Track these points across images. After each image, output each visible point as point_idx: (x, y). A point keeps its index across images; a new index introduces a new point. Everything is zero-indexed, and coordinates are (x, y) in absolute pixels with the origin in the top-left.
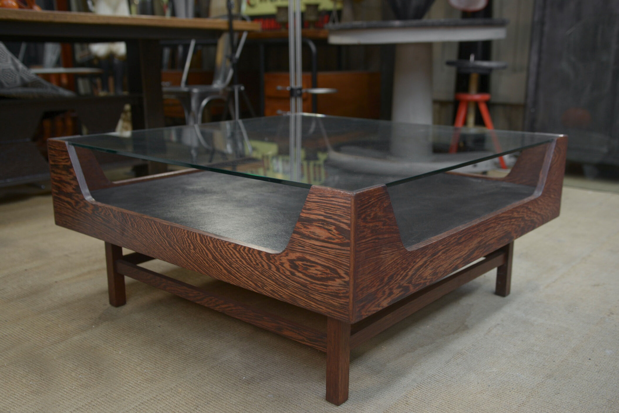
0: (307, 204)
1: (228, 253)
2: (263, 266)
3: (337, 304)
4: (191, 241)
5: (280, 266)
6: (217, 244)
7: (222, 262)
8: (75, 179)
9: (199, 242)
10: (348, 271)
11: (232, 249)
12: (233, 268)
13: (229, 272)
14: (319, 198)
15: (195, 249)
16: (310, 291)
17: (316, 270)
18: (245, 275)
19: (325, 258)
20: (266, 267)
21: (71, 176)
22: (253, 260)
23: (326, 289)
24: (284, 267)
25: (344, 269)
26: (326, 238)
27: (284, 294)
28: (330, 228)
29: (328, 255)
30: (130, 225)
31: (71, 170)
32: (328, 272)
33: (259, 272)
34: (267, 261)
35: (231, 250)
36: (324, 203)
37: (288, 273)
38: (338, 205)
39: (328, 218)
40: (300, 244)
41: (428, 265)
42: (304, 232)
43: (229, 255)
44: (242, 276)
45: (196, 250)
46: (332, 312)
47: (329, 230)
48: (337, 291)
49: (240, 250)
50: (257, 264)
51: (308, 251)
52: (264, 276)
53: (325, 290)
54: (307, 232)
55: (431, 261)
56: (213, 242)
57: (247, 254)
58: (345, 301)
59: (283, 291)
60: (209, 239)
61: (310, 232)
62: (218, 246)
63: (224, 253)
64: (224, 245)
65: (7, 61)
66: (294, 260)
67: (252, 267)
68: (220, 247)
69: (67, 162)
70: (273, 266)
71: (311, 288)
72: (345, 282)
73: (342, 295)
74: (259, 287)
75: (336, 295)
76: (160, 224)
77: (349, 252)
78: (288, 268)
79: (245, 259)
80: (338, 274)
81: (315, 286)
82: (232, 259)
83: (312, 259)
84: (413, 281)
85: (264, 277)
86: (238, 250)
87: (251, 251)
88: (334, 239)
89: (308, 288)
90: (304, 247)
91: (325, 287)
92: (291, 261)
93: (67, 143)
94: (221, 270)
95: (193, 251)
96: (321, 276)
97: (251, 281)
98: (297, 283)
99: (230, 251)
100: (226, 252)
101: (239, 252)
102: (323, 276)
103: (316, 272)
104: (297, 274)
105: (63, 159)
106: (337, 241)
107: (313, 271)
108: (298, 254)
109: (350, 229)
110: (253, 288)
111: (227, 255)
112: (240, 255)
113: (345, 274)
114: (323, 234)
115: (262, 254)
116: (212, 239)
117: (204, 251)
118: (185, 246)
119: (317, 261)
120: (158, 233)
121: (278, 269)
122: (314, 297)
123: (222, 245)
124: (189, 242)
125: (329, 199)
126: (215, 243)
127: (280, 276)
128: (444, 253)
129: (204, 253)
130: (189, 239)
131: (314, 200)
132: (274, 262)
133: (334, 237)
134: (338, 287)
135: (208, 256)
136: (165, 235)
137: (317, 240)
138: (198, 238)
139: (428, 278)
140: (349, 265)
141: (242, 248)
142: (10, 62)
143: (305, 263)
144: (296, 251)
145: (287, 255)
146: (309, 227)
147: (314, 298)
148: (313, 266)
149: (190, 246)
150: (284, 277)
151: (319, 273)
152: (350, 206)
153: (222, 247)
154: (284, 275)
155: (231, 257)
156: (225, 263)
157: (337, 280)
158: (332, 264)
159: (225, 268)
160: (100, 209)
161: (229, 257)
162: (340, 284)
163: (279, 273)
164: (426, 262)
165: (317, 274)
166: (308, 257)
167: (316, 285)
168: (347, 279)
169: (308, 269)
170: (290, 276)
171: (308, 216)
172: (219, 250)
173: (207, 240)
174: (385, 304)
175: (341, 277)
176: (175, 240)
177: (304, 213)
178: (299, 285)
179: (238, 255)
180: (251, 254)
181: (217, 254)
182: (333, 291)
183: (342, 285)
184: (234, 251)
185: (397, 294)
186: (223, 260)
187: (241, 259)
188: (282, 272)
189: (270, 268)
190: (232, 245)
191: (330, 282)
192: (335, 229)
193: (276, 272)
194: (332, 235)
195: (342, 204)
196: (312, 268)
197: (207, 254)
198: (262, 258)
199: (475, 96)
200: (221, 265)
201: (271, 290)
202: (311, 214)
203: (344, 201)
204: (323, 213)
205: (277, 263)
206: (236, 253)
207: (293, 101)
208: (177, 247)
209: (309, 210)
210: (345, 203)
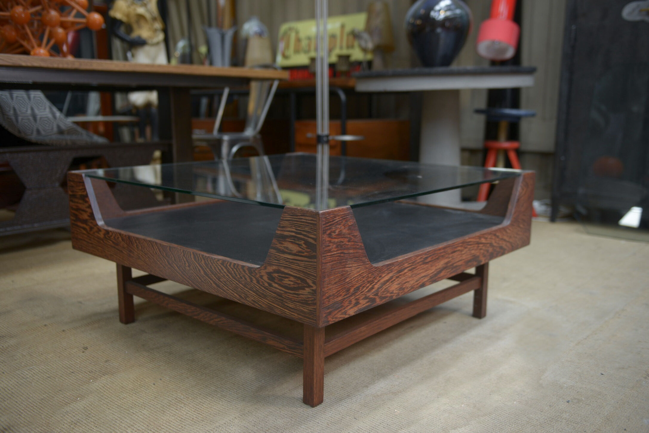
0: (282, 223)
1: (217, 269)
2: (246, 279)
3: (306, 310)
4: (186, 259)
5: (259, 278)
7: (212, 277)
8: (90, 207)
9: (193, 259)
10: (315, 281)
11: (221, 265)
12: (221, 282)
13: (218, 286)
14: (291, 217)
15: (189, 265)
16: (285, 300)
17: (290, 281)
18: (231, 288)
19: (297, 270)
20: (248, 280)
21: (87, 205)
22: (237, 274)
23: (297, 297)
24: (263, 279)
25: (312, 279)
26: (297, 252)
27: (263, 304)
28: (300, 243)
29: (298, 267)
30: (136, 247)
31: (87, 199)
32: (299, 282)
33: (242, 284)
34: (249, 275)
36: (295, 220)
37: (266, 285)
38: (306, 223)
39: (299, 234)
40: (276, 259)
41: (395, 280)
42: (279, 247)
43: (218, 270)
44: (228, 289)
45: (190, 267)
46: (303, 318)
47: (299, 245)
48: (306, 299)
49: (226, 266)
50: (241, 277)
51: (282, 264)
53: (297, 299)
54: (281, 247)
55: (397, 277)
56: (204, 259)
57: (233, 269)
58: (313, 307)
59: (263, 301)
60: (201, 256)
61: (284, 247)
62: (208, 263)
63: (213, 268)
64: (214, 262)
65: (45, 109)
66: (271, 273)
67: (237, 281)
68: (210, 263)
69: (84, 192)
70: (254, 279)
71: (285, 296)
72: (313, 290)
73: (310, 302)
74: (243, 299)
75: (305, 302)
76: (160, 244)
77: (315, 263)
78: (266, 279)
79: (231, 274)
80: (308, 283)
81: (289, 295)
82: (220, 274)
83: (286, 271)
84: (379, 294)
85: (246, 289)
86: (225, 265)
87: (236, 266)
88: (303, 253)
89: (283, 297)
90: (279, 261)
91: (297, 296)
92: (269, 274)
93: (83, 175)
94: (211, 284)
95: (188, 268)
96: (293, 286)
97: (237, 293)
99: (219, 267)
100: (215, 268)
101: (226, 268)
102: (295, 286)
103: (290, 282)
104: (274, 284)
105: (80, 190)
106: (306, 254)
107: (286, 281)
108: (274, 267)
109: (316, 243)
110: (238, 299)
111: (216, 270)
112: (227, 270)
113: (313, 283)
114: (295, 248)
115: (245, 269)
116: (204, 257)
117: (197, 267)
118: (181, 263)
119: (290, 273)
120: (159, 253)
121: (258, 282)
122: (288, 305)
123: (212, 261)
124: (185, 260)
125: (299, 217)
126: (206, 260)
127: (260, 287)
128: (410, 270)
129: (197, 269)
130: (185, 257)
131: (287, 218)
132: (255, 275)
133: (304, 251)
134: (307, 295)
135: (200, 272)
136: (165, 255)
137: (290, 254)
138: (192, 256)
139: (395, 292)
140: (316, 275)
141: (229, 264)
142: (48, 110)
143: (280, 274)
144: (273, 264)
145: (265, 268)
146: (283, 242)
147: (288, 306)
148: (287, 278)
149: (185, 263)
150: (263, 288)
151: (292, 283)
152: (315, 222)
153: (212, 263)
154: (263, 287)
155: (220, 272)
156: (215, 278)
157: (306, 289)
158: (302, 275)
159: (214, 282)
160: (110, 234)
161: (218, 272)
162: (309, 293)
163: (259, 285)
164: (392, 278)
165: (290, 285)
166: (283, 269)
167: (289, 294)
168: (314, 288)
169: (282, 280)
170: (268, 287)
171: (282, 233)
172: (209, 266)
174: (352, 312)
175: (310, 286)
176: (173, 259)
177: (278, 230)
178: (275, 295)
179: (225, 270)
180: (236, 269)
181: (208, 270)
182: (303, 299)
183: (310, 293)
184: (222, 266)
185: (364, 304)
186: (213, 275)
187: (227, 273)
188: (261, 283)
189: (251, 281)
190: (220, 262)
191: (301, 291)
192: (304, 244)
193: (257, 284)
194: (302, 249)
195: (310, 222)
196: (286, 279)
197: (199, 270)
198: (244, 271)
199: (505, 144)
200: (211, 279)
201: (253, 300)
202: (284, 231)
203: (311, 218)
204: (294, 230)
205: (257, 275)
206: (224, 268)
207: (320, 147)
208: (175, 266)
209: (283, 227)
210: (312, 220)
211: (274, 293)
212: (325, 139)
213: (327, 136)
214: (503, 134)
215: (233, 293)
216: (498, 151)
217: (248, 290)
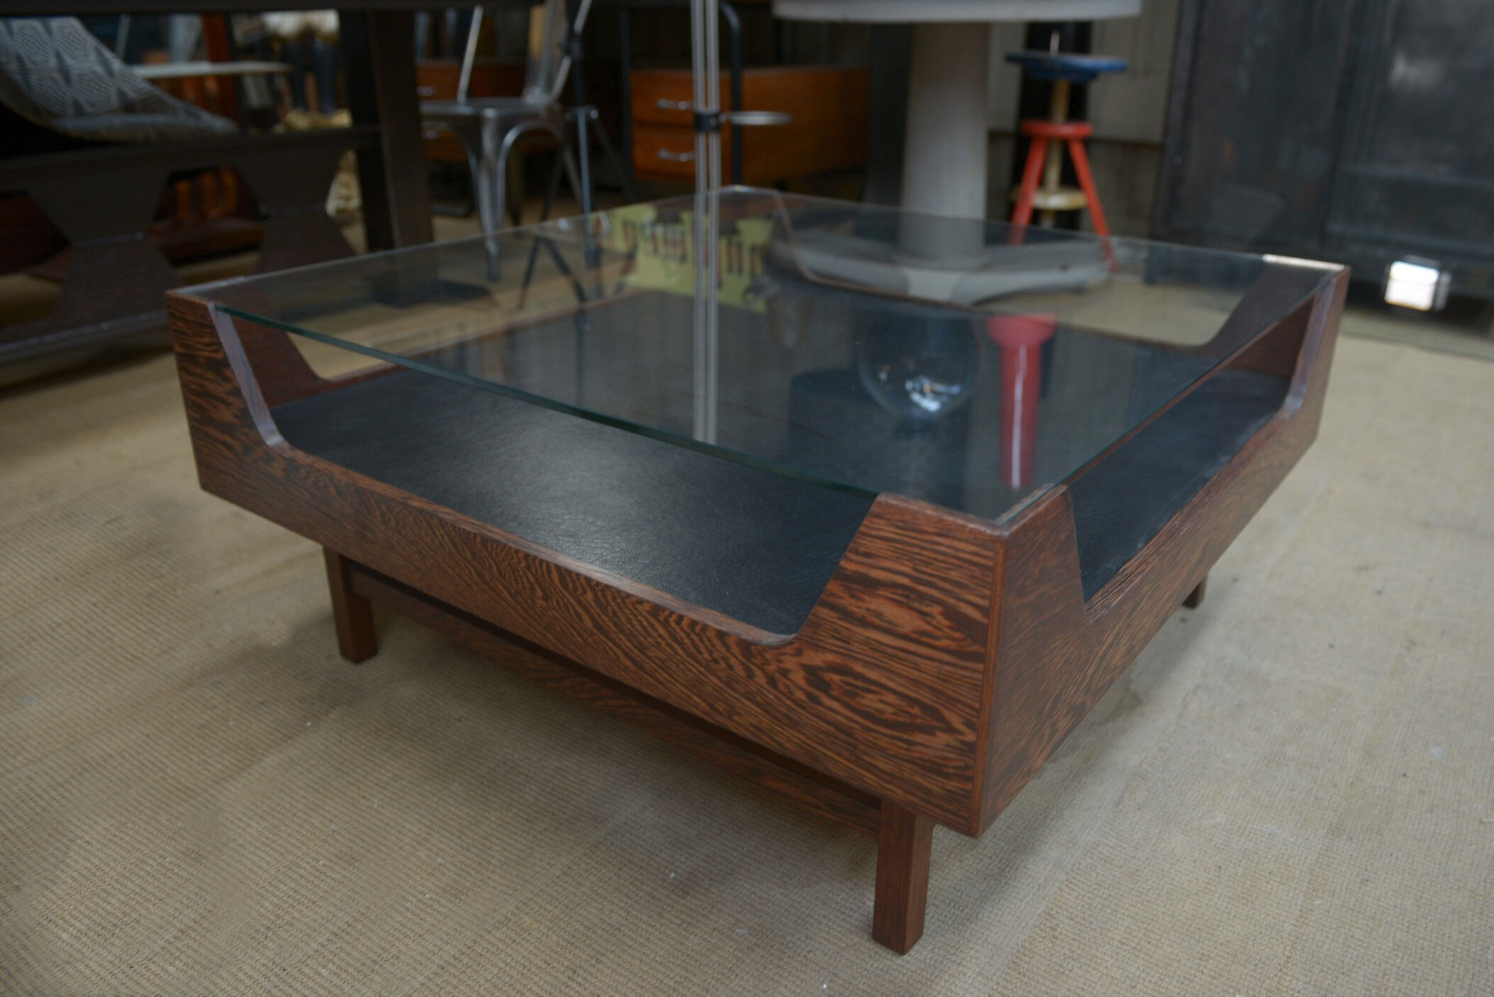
0: (862, 541)
1: (634, 621)
2: (730, 667)
4: (537, 580)
5: (778, 676)
6: (604, 595)
7: (620, 639)
8: (237, 392)
9: (557, 583)
10: (975, 720)
11: (647, 616)
12: (650, 658)
13: (640, 667)
14: (898, 531)
15: (546, 598)
16: (862, 747)
17: (881, 701)
18: (680, 679)
19: (910, 679)
20: (739, 670)
21: (228, 387)
22: (703, 650)
23: (907, 750)
24: (790, 680)
25: (963, 714)
26: (913, 632)
27: (789, 741)
28: (927, 609)
29: (917, 673)
30: (379, 519)
31: (227, 372)
32: (917, 711)
33: (719, 678)
34: (741, 658)
35: (643, 616)
36: (914, 545)
37: (800, 695)
39: (922, 584)
40: (835, 634)
42: (849, 607)
43: (639, 628)
44: (672, 681)
45: (550, 601)
46: (923, 804)
47: (923, 614)
48: (938, 760)
49: (666, 620)
50: (715, 661)
51: (859, 653)
52: (734, 690)
53: (903, 752)
54: (859, 607)
56: (593, 591)
57: (688, 635)
58: (959, 785)
59: (786, 734)
60: (582, 581)
61: (868, 609)
62: (608, 602)
63: (623, 619)
64: (624, 603)
65: (86, 56)
66: (819, 668)
67: (701, 665)
68: (613, 604)
69: (216, 351)
70: (758, 673)
71: (865, 739)
72: (963, 742)
73: (952, 771)
74: (720, 713)
75: (935, 768)
76: (454, 527)
77: (980, 676)
78: (802, 682)
79: (681, 644)
80: (941, 718)
81: (876, 738)
82: (645, 639)
83: (872, 674)
85: (732, 693)
86: (661, 618)
87: (697, 629)
88: (937, 638)
89: (856, 739)
90: (848, 643)
91: (905, 746)
92: (812, 673)
93: (211, 306)
94: (618, 657)
95: (540, 602)
96: (894, 717)
97: (699, 697)
98: (824, 721)
99: (640, 618)
100: (629, 620)
101: (665, 624)
102: (901, 719)
103: (881, 706)
104: (826, 700)
105: (205, 344)
106: (945, 642)
107: (870, 701)
108: (830, 657)
109: (986, 621)
110: (703, 713)
111: (632, 625)
112: (668, 632)
113: (964, 724)
114: (907, 621)
115: (731, 641)
116: (592, 584)
117: (570, 607)
118: (520, 586)
119: (884, 681)
120: (450, 546)
121: (772, 682)
122: (874, 762)
123: (619, 600)
124: (532, 579)
125: (928, 537)
126: (599, 594)
127: (776, 697)
129: (572, 611)
130: (532, 573)
131: (882, 534)
132: (763, 664)
133: (938, 633)
134: (942, 750)
135: (581, 621)
136: (469, 556)
137: (887, 632)
138: (555, 575)
140: (977, 705)
141: (674, 617)
143: (850, 680)
144: (825, 648)
145: (798, 653)
146: (866, 597)
147: (871, 764)
148: (874, 692)
149: (532, 589)
150: (788, 702)
151: (890, 710)
152: (990, 564)
153: (618, 605)
154: (789, 698)
155: (644, 633)
156: (628, 644)
157: (941, 734)
158: (928, 695)
159: (626, 654)
160: (304, 470)
161: (637, 631)
162: (947, 746)
163: (774, 692)
165: (882, 712)
166: (858, 668)
167: (878, 736)
168: (970, 737)
169: (854, 695)
170: (805, 702)
171: (862, 570)
172: (610, 611)
173: (578, 584)
175: (950, 730)
176: (495, 569)
177: (851, 560)
178: (831, 729)
179: (662, 631)
180: (698, 635)
181: (606, 619)
182: (927, 758)
183: (953, 747)
184: (652, 620)
186: (621, 636)
187: (670, 641)
188: (782, 688)
189: (750, 675)
190: (647, 607)
191: (921, 735)
192: (942, 614)
193: (766, 686)
194: (933, 626)
195: (968, 557)
196: (870, 696)
197: (579, 616)
198: (728, 648)
199: (1064, 128)
200: (619, 646)
201: (753, 725)
202: (873, 567)
203: (974, 549)
204: (908, 570)
205: (769, 665)
206: (657, 626)
207: (701, 140)
208: (501, 587)
209: (868, 555)
210: (977, 554)
211: (829, 722)
212: (713, 122)
213: (716, 116)
214: (1060, 107)
215: (689, 693)
216: (1049, 141)
217: (737, 696)
